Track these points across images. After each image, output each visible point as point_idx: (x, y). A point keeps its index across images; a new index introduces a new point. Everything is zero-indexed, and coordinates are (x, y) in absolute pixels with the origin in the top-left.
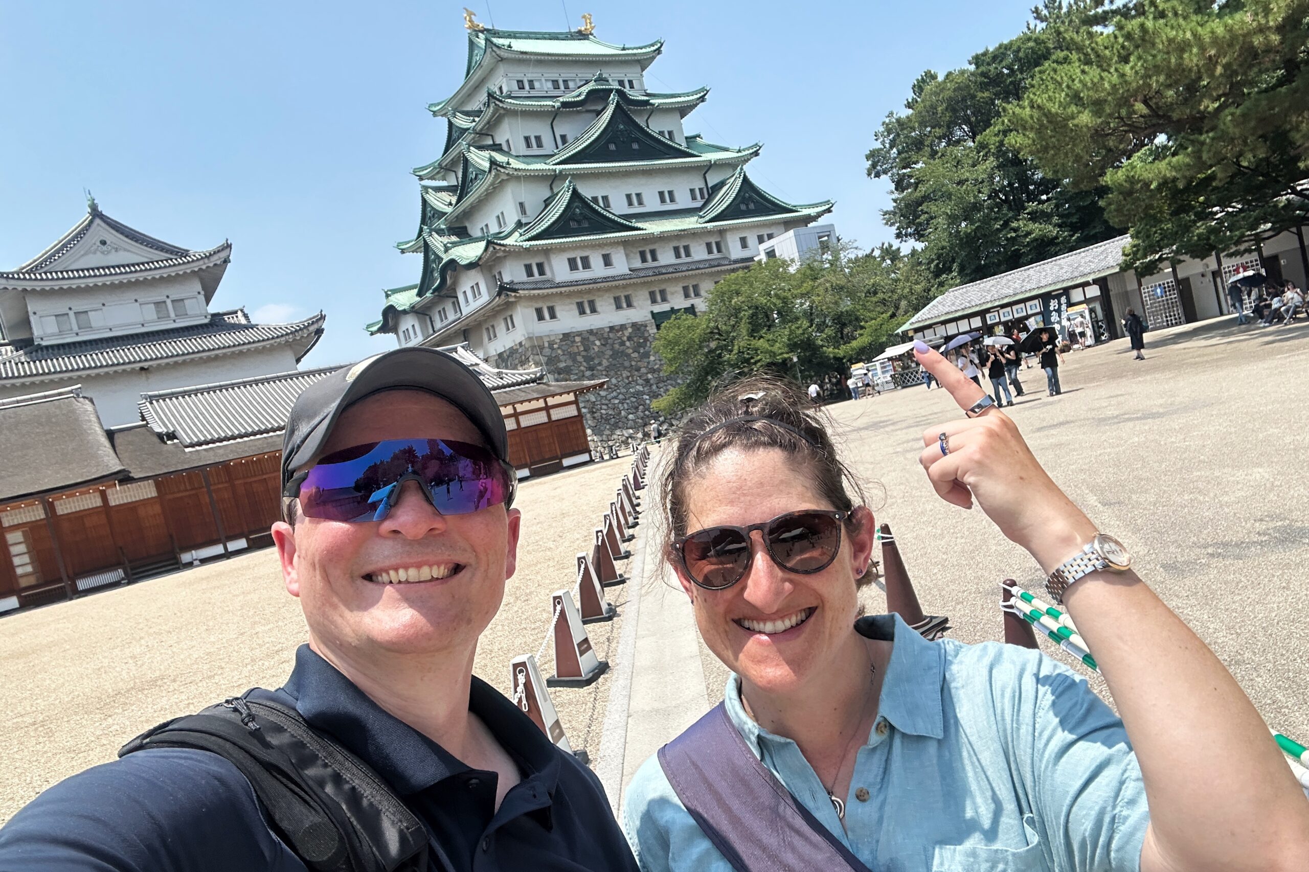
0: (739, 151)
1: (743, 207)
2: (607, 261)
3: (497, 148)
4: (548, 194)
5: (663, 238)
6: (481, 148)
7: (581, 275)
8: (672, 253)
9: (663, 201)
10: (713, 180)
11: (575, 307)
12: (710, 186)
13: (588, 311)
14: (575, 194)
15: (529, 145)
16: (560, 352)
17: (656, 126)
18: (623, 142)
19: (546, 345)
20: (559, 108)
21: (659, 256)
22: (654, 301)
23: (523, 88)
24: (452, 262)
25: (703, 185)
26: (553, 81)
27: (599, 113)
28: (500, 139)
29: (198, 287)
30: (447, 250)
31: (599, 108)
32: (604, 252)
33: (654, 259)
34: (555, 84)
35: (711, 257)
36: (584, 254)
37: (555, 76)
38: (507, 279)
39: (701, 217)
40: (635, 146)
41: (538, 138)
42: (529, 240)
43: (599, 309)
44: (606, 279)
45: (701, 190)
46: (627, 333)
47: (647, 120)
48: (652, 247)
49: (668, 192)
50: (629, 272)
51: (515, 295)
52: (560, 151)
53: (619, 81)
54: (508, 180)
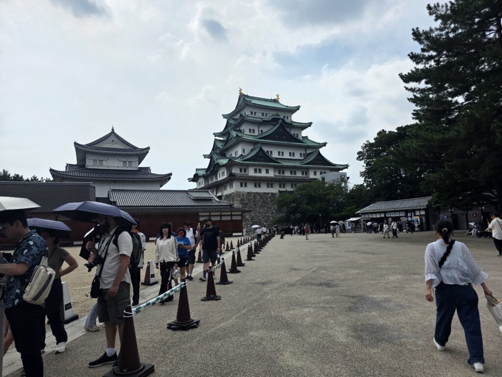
0: (319, 144)
1: (317, 162)
2: (267, 172)
3: (240, 131)
4: (252, 147)
5: (288, 168)
6: (235, 130)
7: (258, 175)
8: (290, 173)
9: (290, 155)
10: (308, 152)
11: (253, 184)
13: (258, 186)
14: (261, 149)
15: (250, 132)
16: (245, 198)
17: (293, 132)
18: (281, 135)
19: (241, 194)
20: (262, 122)
21: (285, 173)
22: (280, 187)
23: (252, 114)
24: (218, 163)
27: (275, 125)
28: (242, 129)
29: (137, 159)
30: (217, 159)
31: (275, 124)
32: (267, 169)
33: (283, 173)
34: (263, 114)
35: (303, 176)
36: (260, 168)
37: (263, 112)
38: (233, 172)
39: (302, 163)
40: (284, 137)
41: (254, 130)
42: (243, 161)
43: (261, 186)
44: (266, 177)
46: (269, 195)
47: (290, 130)
48: (283, 170)
49: (293, 153)
50: (274, 176)
51: (235, 177)
52: (259, 135)
53: (284, 116)
54: (241, 141)
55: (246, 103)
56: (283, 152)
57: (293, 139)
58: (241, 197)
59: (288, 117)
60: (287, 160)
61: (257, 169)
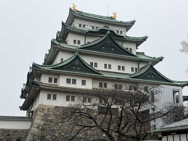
0: (154, 58)
1: (149, 76)
2: (84, 83)
3: (65, 42)
5: (111, 80)
7: (71, 86)
8: (114, 86)
9: (119, 69)
10: (141, 66)
11: (65, 97)
12: (140, 68)
13: (70, 100)
14: (78, 57)
15: (75, 43)
16: (51, 113)
17: (125, 46)
18: (108, 47)
19: (46, 109)
20: (87, 32)
21: (108, 86)
23: (81, 27)
25: (137, 67)
26: (92, 27)
28: (67, 40)
31: (104, 36)
32: (83, 79)
34: (93, 27)
36: (75, 78)
37: (93, 25)
39: (130, 76)
40: (113, 49)
41: (79, 41)
42: (53, 69)
44: (80, 90)
45: (136, 69)
47: (122, 43)
48: (106, 82)
49: (122, 67)
50: (92, 89)
51: (38, 87)
52: (82, 45)
53: (117, 31)
54: (60, 50)
55: (74, 15)
56: (111, 65)
57: (123, 52)
58: (46, 111)
59: (122, 32)
60: (114, 73)
61: (70, 79)
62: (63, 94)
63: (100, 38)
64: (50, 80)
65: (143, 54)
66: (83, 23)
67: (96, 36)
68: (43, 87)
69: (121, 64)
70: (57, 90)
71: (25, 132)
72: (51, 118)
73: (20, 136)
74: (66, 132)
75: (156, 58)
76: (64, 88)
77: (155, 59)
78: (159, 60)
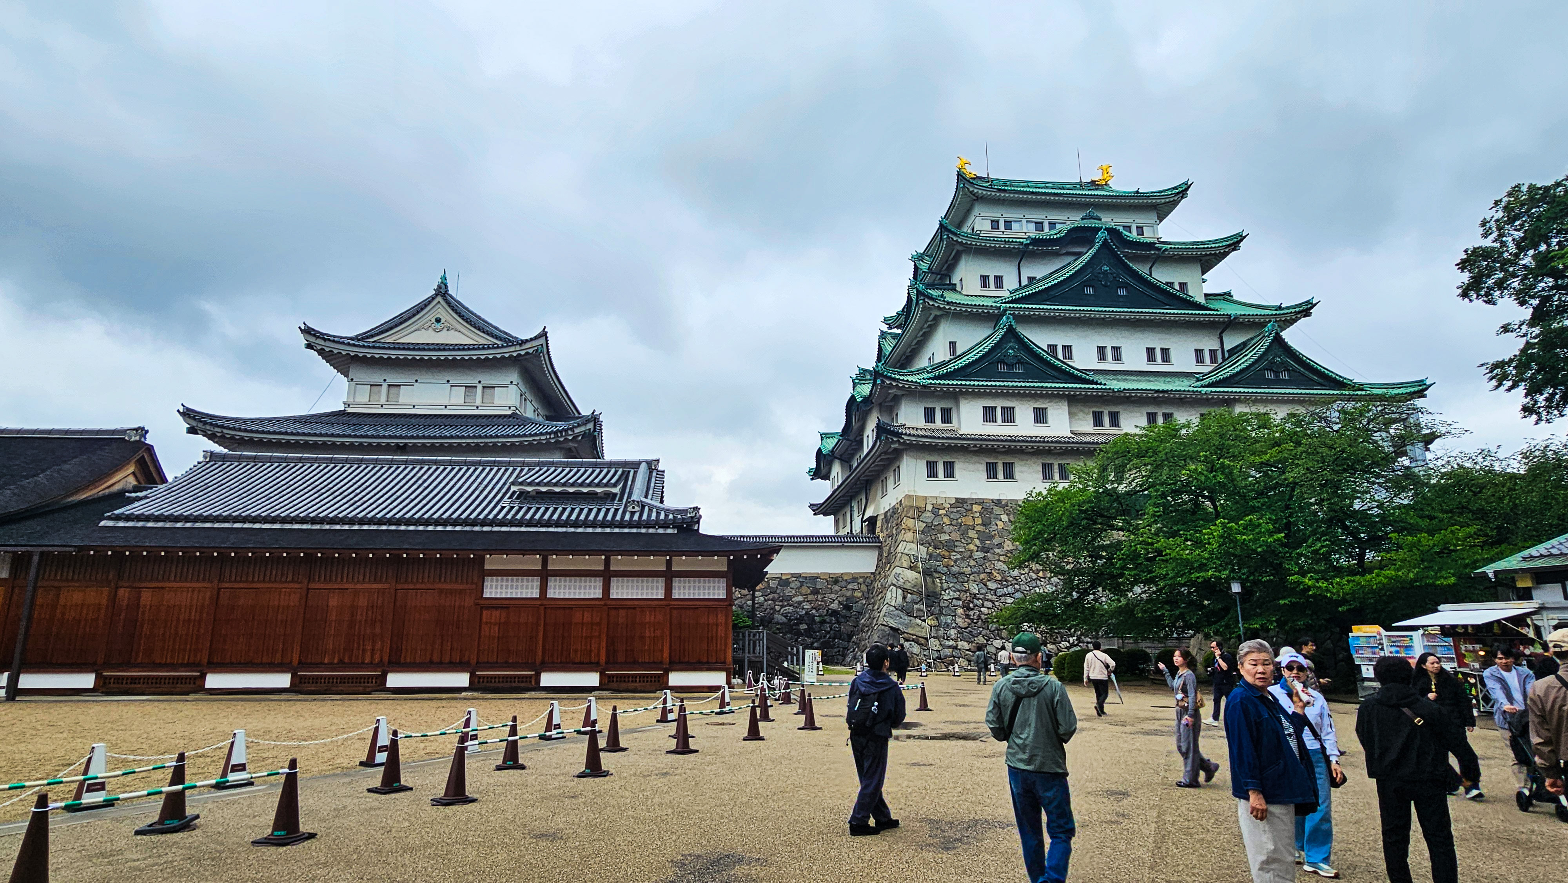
0: (1280, 308)
1: (1269, 375)
2: (1040, 416)
3: (953, 288)
5: (1132, 399)
6: (931, 286)
7: (999, 430)
8: (1144, 421)
9: (1150, 360)
10: (1231, 341)
11: (983, 468)
12: (1226, 349)
13: (1001, 475)
14: (1011, 333)
15: (985, 285)
16: (946, 520)
17: (1162, 275)
18: (1105, 286)
19: (929, 507)
20: (1025, 245)
21: (1123, 422)
23: (998, 228)
25: (1216, 346)
27: (1078, 253)
28: (956, 279)
29: (514, 377)
31: (1079, 248)
32: (1036, 406)
36: (1009, 404)
38: (900, 422)
40: (1122, 292)
41: (998, 280)
43: (1017, 475)
44: (1032, 440)
45: (1213, 352)
47: (1151, 268)
48: (1114, 409)
49: (1162, 349)
50: (1070, 435)
51: (898, 441)
52: (1016, 290)
53: (1124, 227)
54: (941, 316)
55: (971, 192)
56: (1120, 348)
57: (1161, 297)
58: (928, 516)
59: (1142, 228)
60: (1137, 375)
61: (996, 407)
62: (975, 459)
63: (1075, 260)
64: (929, 415)
65: (1226, 296)
66: (1001, 214)
67: (1057, 254)
68: (914, 439)
69: (1157, 341)
70: (956, 445)
71: (861, 580)
72: (947, 537)
73: (849, 593)
74: (999, 578)
75: (1287, 308)
76: (980, 438)
77: (1282, 312)
78: (1299, 312)
